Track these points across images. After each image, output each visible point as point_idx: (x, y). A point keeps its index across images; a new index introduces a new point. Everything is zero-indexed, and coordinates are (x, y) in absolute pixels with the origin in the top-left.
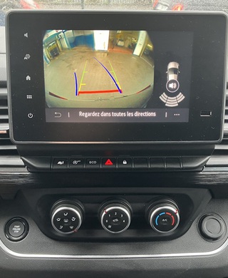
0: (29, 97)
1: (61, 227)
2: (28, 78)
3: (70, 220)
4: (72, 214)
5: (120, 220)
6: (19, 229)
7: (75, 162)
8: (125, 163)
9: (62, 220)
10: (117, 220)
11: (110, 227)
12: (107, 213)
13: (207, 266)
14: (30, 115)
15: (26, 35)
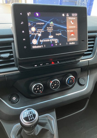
0: (24, 39)
1: (37, 92)
2: (23, 32)
3: (39, 88)
4: (40, 86)
5: (57, 84)
6: (15, 98)
7: (41, 65)
8: (58, 62)
9: (37, 89)
10: (56, 84)
11: (54, 87)
12: (52, 83)
13: (83, 94)
14: (25, 47)
15: (21, 14)
